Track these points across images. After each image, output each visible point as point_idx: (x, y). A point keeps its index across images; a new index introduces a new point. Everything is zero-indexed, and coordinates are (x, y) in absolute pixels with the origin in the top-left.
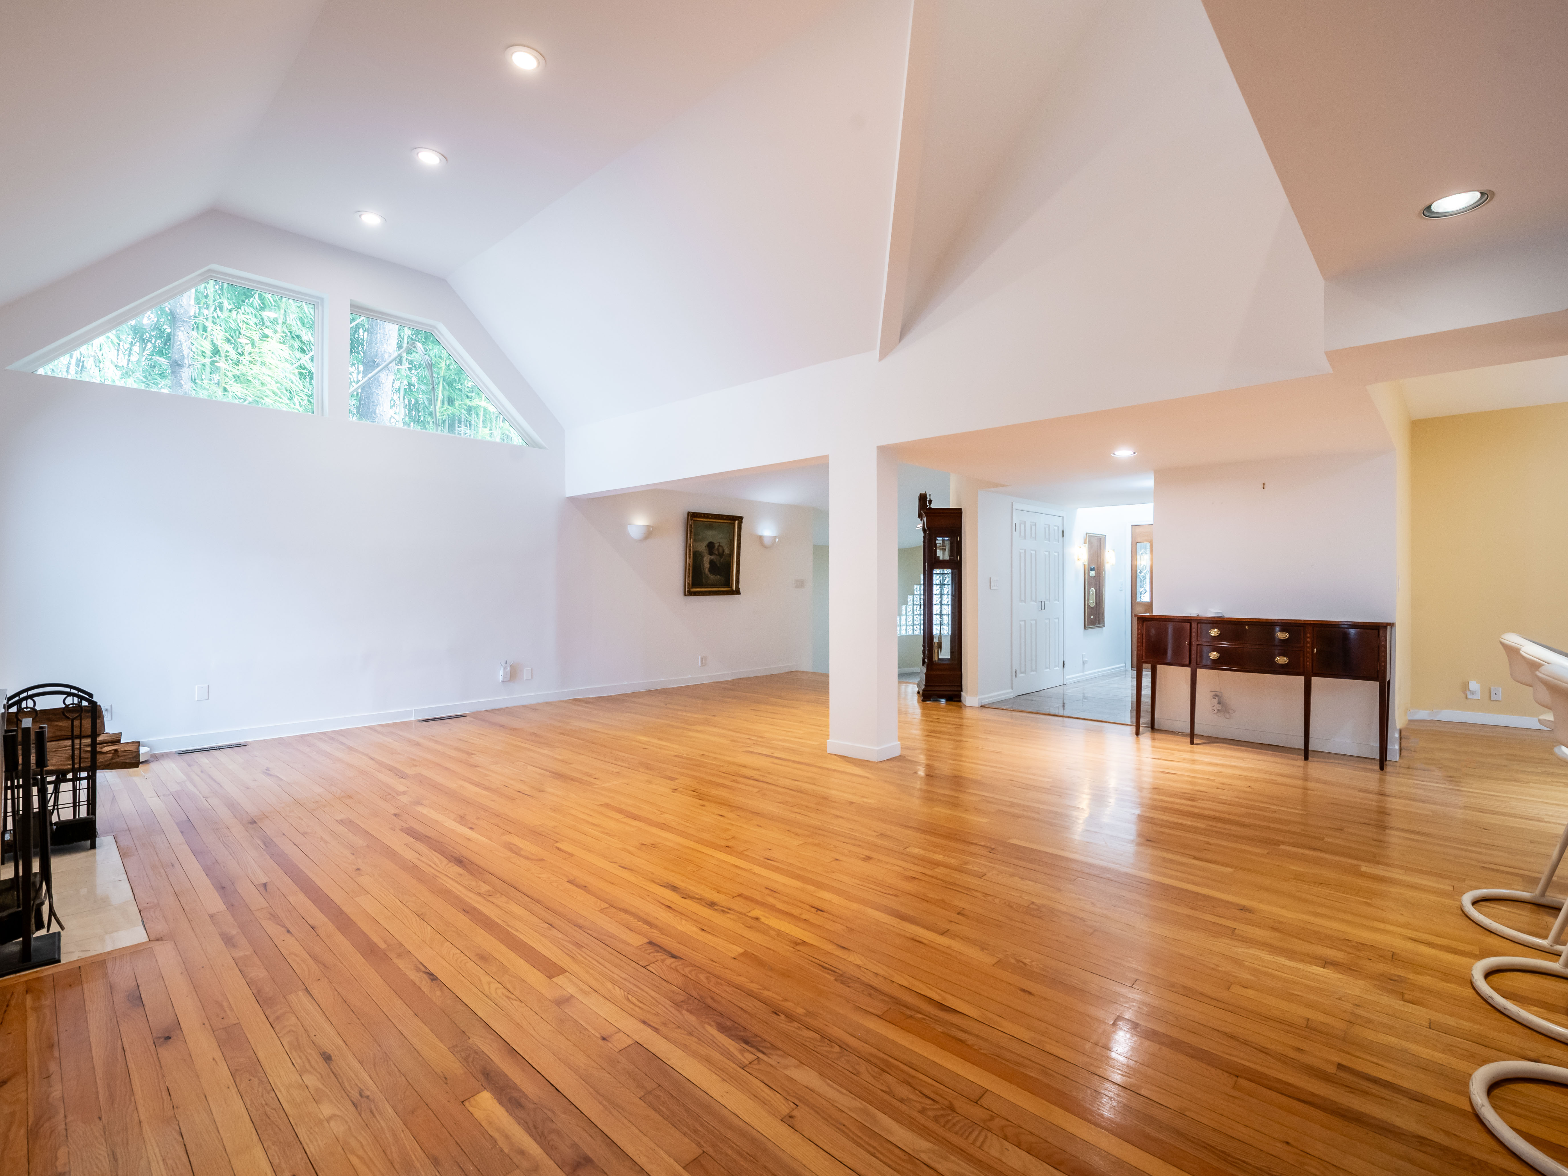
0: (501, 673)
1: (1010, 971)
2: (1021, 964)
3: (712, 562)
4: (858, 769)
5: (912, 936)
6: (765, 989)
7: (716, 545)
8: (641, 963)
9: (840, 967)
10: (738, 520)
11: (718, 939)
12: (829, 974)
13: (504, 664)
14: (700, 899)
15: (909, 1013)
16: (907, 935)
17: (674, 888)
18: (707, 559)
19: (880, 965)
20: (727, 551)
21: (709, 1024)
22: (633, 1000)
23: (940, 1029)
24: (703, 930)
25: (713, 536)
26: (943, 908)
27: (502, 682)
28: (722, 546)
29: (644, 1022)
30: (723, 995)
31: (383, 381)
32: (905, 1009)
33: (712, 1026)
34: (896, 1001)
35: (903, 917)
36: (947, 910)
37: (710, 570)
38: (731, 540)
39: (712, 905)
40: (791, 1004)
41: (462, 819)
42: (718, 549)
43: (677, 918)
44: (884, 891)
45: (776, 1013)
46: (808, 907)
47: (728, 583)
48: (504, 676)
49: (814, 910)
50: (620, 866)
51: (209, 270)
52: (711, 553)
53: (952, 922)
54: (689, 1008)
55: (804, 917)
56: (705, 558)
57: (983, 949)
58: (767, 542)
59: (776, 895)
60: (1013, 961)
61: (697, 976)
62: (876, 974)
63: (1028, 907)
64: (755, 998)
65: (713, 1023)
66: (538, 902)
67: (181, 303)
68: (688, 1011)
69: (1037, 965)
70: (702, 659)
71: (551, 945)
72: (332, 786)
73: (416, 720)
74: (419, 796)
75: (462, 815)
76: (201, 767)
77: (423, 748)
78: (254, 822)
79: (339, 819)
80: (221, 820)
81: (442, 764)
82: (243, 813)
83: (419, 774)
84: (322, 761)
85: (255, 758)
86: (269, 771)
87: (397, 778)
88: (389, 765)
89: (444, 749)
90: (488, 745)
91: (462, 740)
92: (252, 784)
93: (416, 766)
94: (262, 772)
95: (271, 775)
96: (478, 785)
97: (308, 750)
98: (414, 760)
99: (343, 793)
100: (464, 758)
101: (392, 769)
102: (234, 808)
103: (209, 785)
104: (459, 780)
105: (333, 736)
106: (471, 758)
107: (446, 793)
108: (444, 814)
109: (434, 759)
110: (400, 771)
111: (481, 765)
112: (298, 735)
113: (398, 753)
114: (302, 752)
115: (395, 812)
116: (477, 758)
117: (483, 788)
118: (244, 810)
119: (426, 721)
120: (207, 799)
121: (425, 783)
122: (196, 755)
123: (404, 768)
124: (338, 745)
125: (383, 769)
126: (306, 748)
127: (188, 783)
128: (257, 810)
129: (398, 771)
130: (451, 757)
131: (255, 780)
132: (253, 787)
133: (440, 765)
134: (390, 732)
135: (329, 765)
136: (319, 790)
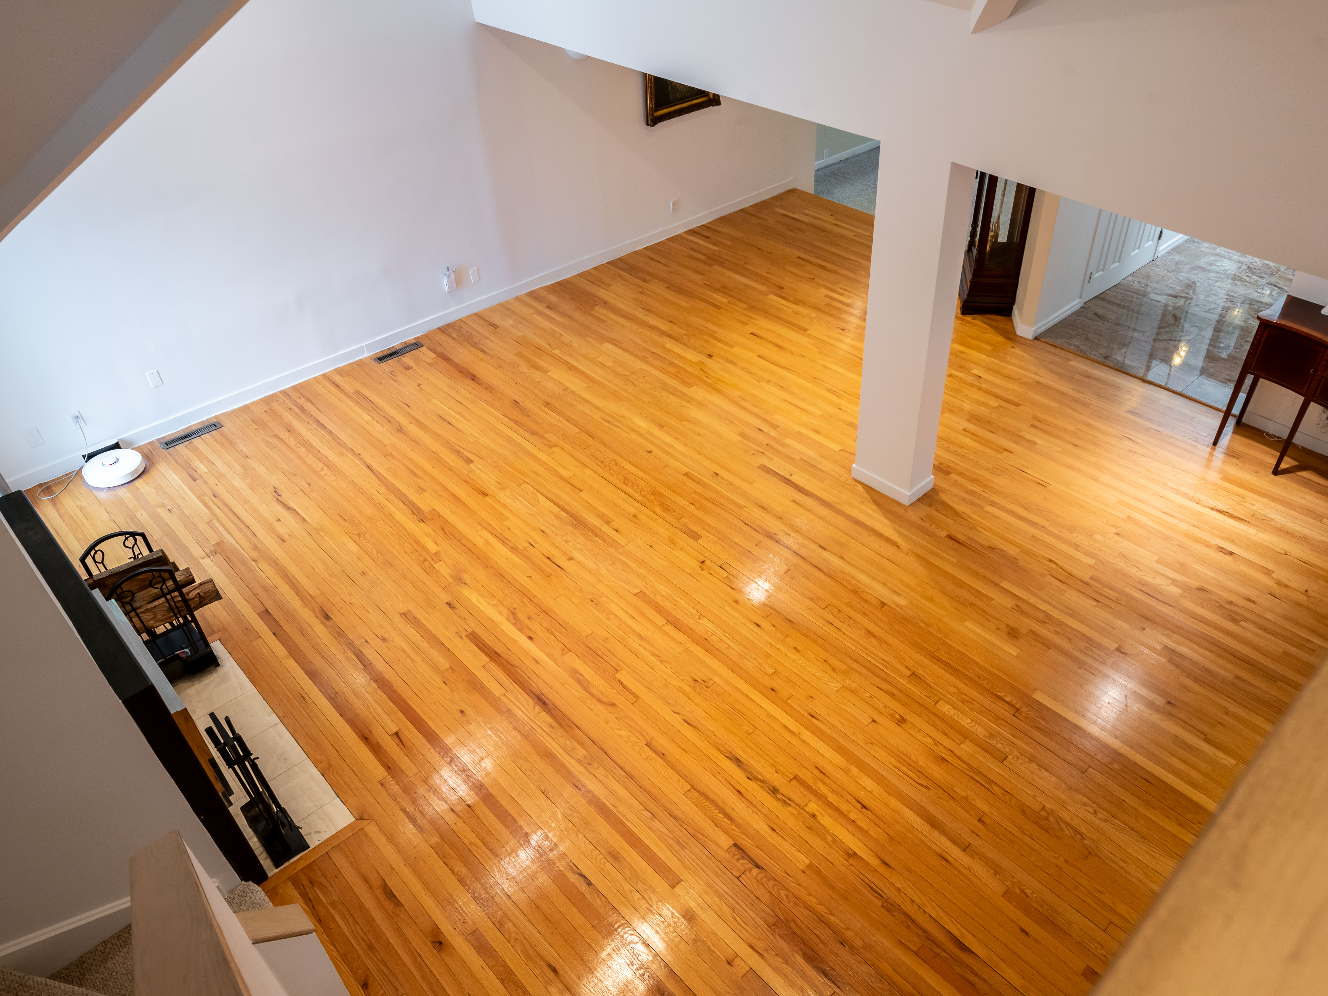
0: (445, 282)
1: (1014, 904)
2: (1024, 896)
4: (887, 522)
5: (940, 851)
6: (832, 914)
8: (734, 873)
9: (885, 890)
11: (787, 844)
12: (876, 897)
13: (445, 271)
14: (763, 781)
15: (937, 950)
16: (936, 849)
17: (738, 762)
19: (915, 889)
21: (797, 953)
22: (738, 919)
23: (958, 970)
24: (773, 830)
26: (966, 811)
27: (448, 292)
29: (752, 947)
30: (802, 919)
32: (933, 945)
33: (799, 955)
34: (928, 936)
35: (934, 823)
36: (969, 814)
39: (774, 791)
40: (851, 933)
41: (513, 616)
43: (749, 809)
44: (917, 780)
45: (842, 943)
46: (854, 802)
48: (449, 285)
49: (859, 806)
50: (684, 720)
53: (973, 832)
54: (780, 933)
55: (852, 816)
57: (996, 873)
59: (826, 780)
60: (1018, 891)
61: (779, 893)
62: (913, 901)
63: (1038, 813)
64: (825, 924)
65: (799, 951)
66: (632, 777)
68: (781, 937)
69: (1036, 897)
70: (674, 204)
71: (660, 843)
72: (361, 539)
73: (369, 357)
74: (455, 564)
75: (512, 609)
76: (206, 482)
77: (412, 442)
78: (327, 615)
79: (402, 612)
80: (295, 611)
81: (448, 487)
82: (308, 597)
83: (434, 512)
84: (322, 473)
85: (249, 460)
86: (280, 496)
87: (418, 522)
88: (394, 486)
89: (435, 446)
90: (478, 436)
91: (444, 420)
92: (282, 530)
93: (423, 490)
94: (275, 500)
95: (288, 508)
96: (503, 540)
97: (292, 442)
98: (415, 474)
99: (379, 555)
100: (466, 472)
101: (403, 498)
102: (294, 585)
103: (241, 530)
104: (480, 527)
105: (299, 401)
106: (472, 471)
107: (479, 559)
108: (494, 606)
109: (435, 472)
110: (412, 503)
111: (489, 492)
112: (261, 400)
113: (392, 455)
114: (287, 444)
115: (447, 598)
116: (478, 472)
117: (510, 549)
118: (305, 590)
119: (382, 358)
120: (258, 565)
121: (449, 534)
122: (181, 448)
123: (413, 496)
124: (318, 429)
125: (393, 498)
126: (287, 434)
127: (215, 522)
128: (317, 590)
129: (410, 503)
130: (451, 468)
131: (279, 520)
132: (286, 537)
133: (448, 490)
134: (358, 393)
135: (334, 484)
136: (354, 548)
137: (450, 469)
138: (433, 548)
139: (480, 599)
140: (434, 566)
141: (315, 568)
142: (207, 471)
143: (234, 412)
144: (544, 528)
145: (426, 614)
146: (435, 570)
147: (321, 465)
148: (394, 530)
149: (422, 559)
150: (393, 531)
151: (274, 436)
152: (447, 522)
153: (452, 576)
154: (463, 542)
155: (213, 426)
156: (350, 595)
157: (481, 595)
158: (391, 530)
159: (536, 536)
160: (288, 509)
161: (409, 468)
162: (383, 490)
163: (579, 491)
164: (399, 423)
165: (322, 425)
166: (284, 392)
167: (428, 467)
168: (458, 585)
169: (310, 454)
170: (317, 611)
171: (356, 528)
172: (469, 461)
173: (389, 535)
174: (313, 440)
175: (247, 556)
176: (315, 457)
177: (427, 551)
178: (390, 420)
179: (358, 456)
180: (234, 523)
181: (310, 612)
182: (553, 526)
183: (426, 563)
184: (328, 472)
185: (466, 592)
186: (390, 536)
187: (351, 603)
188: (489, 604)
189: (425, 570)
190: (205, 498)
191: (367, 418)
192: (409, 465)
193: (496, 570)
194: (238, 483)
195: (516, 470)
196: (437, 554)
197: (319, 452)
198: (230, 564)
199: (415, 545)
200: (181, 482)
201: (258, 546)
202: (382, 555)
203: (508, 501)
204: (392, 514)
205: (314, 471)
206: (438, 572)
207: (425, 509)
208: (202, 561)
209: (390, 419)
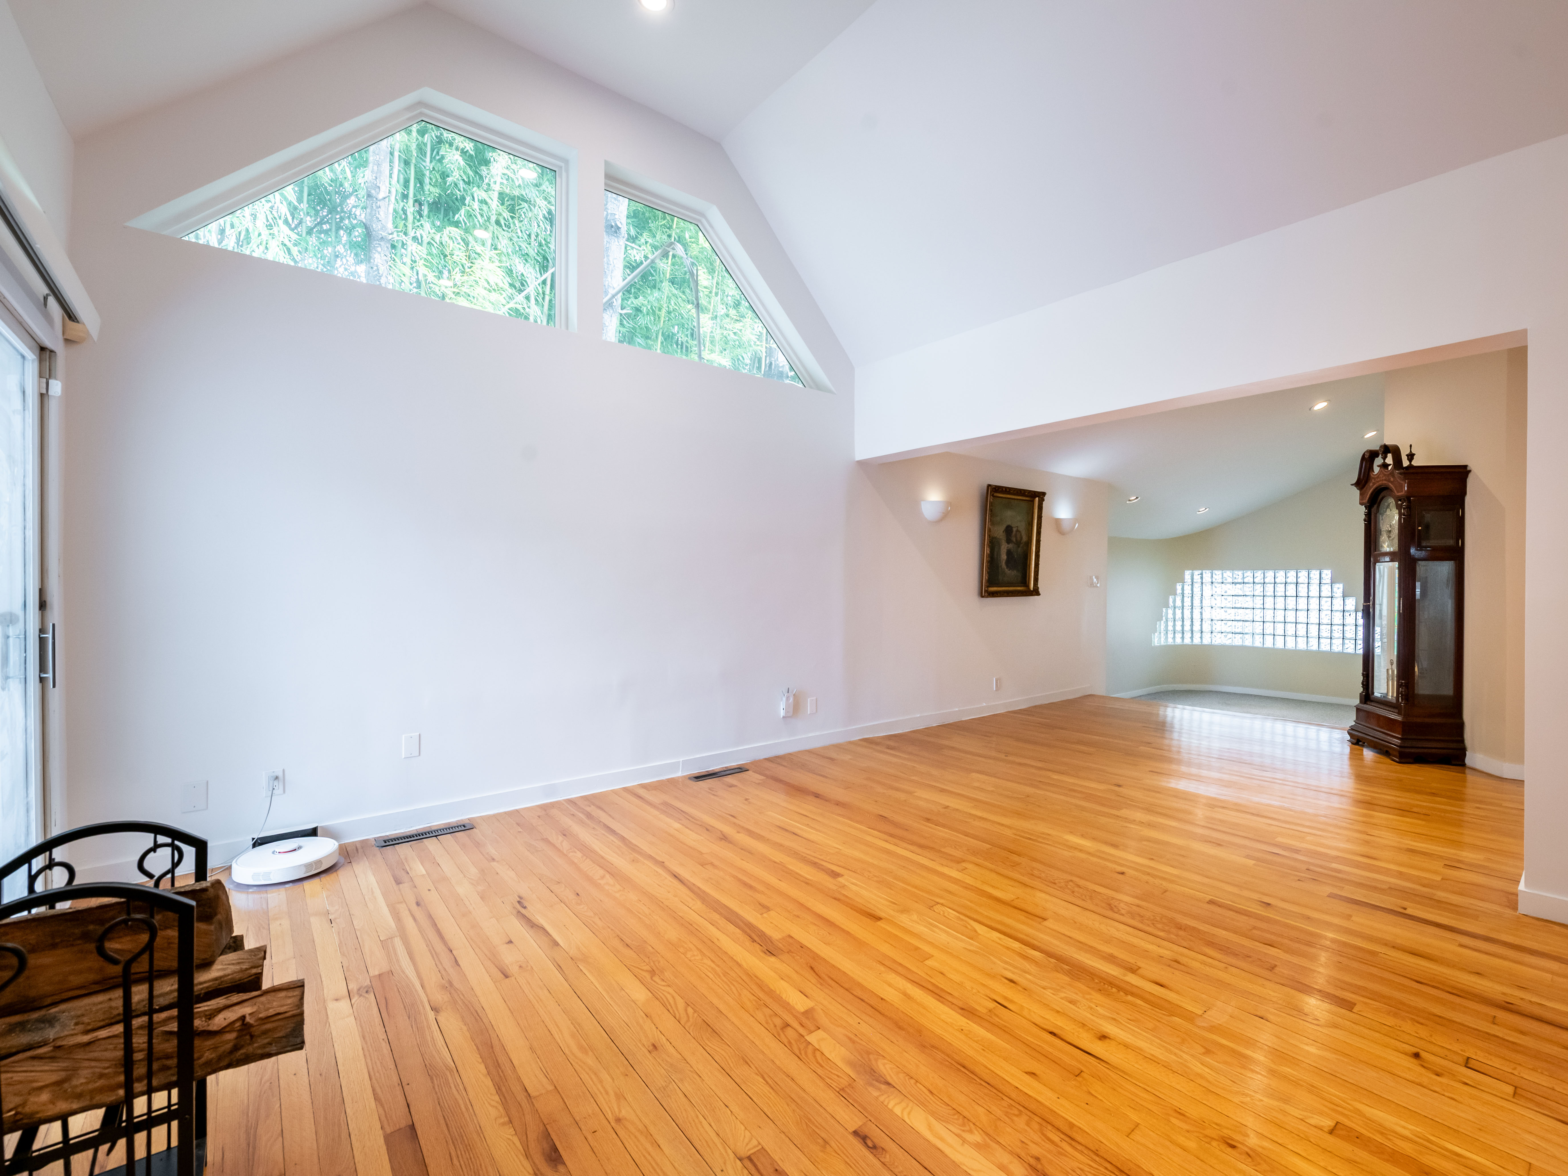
0: (783, 705)
3: (1009, 553)
7: (1014, 529)
10: (1039, 497)
13: (785, 693)
18: (1004, 548)
20: (1025, 539)
25: (1013, 517)
27: (783, 717)
28: (1020, 532)
31: (607, 324)
37: (1008, 562)
38: (1029, 524)
42: (1016, 535)
47: (1025, 581)
48: (786, 710)
51: (420, 104)
52: (1009, 541)
56: (1002, 547)
58: (1066, 526)
67: (377, 215)
70: (997, 681)
72: (656, 979)
73: (684, 776)
74: (853, 1037)
75: (1032, 1161)
76: (415, 887)
77: (743, 851)
78: (556, 1150)
79: (744, 1152)
80: (480, 1132)
81: (809, 905)
82: (521, 1097)
83: (790, 940)
84: (602, 882)
85: (494, 864)
86: (525, 908)
87: (763, 955)
88: (718, 902)
89: (779, 857)
90: (840, 847)
91: (786, 830)
92: (509, 958)
93: (768, 909)
94: (515, 912)
95: (532, 925)
96: (939, 994)
97: (565, 846)
98: (751, 887)
99: (690, 1010)
100: (835, 888)
101: (733, 918)
102: (498, 1065)
103: (434, 954)
104: (882, 968)
105: (588, 809)
106: (844, 886)
107: (901, 1028)
108: (978, 1146)
109: (783, 886)
110: (750, 926)
111: (882, 915)
112: (538, 806)
113: (712, 864)
114: (559, 850)
115: (854, 1121)
116: (854, 888)
117: (960, 1011)
118: (519, 1079)
119: (699, 778)
120: (439, 1018)
121: (827, 978)
122: (404, 849)
123: (750, 915)
124: (606, 834)
125: (716, 917)
126: (561, 838)
127: (398, 943)
128: (545, 1080)
129: (745, 924)
130: (807, 881)
131: (511, 942)
132: (514, 969)
133: (809, 909)
134: (665, 804)
135: (617, 895)
136: (640, 994)
137: (807, 883)
138: (800, 1003)
139: (938, 1126)
140: (808, 1038)
141: (554, 1031)
142: (424, 872)
143: (497, 817)
144: (1010, 975)
145: (808, 1162)
146: (810, 1047)
147: (601, 872)
148: (718, 966)
149: (778, 1022)
150: (717, 968)
151: (543, 839)
152: (816, 957)
153: (851, 1064)
154: (859, 993)
155: (464, 827)
156: (620, 1096)
157: (933, 1114)
158: (713, 965)
159: (1003, 990)
160: (532, 927)
161: (740, 880)
162: (698, 905)
163: (1041, 920)
164: (721, 832)
165: (613, 832)
166: (570, 801)
167: (772, 880)
168: (872, 1085)
169: (588, 860)
170: (532, 1136)
171: (647, 960)
172: (835, 875)
173: (709, 974)
174: (597, 845)
175: (425, 1000)
176: (594, 862)
177: (787, 1006)
178: (708, 829)
179: (661, 864)
180: (429, 944)
181: (516, 1140)
182: (1026, 972)
183: (789, 1032)
184: (611, 881)
185: (896, 1106)
186: (711, 976)
187: (618, 1120)
188: (964, 1141)
189: (789, 1045)
190: (402, 908)
191: (677, 825)
192: (740, 876)
193: (948, 1056)
194: (464, 889)
195: (916, 887)
196: (808, 1013)
197: (603, 858)
198: (384, 1014)
199: (761, 995)
200: (376, 885)
201: (455, 984)
202: (695, 1011)
203: (921, 929)
204: (715, 941)
205: (589, 879)
206: (818, 1054)
207: (776, 935)
208: (331, 1006)
209: (708, 827)
